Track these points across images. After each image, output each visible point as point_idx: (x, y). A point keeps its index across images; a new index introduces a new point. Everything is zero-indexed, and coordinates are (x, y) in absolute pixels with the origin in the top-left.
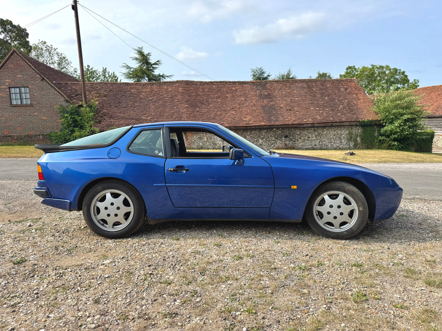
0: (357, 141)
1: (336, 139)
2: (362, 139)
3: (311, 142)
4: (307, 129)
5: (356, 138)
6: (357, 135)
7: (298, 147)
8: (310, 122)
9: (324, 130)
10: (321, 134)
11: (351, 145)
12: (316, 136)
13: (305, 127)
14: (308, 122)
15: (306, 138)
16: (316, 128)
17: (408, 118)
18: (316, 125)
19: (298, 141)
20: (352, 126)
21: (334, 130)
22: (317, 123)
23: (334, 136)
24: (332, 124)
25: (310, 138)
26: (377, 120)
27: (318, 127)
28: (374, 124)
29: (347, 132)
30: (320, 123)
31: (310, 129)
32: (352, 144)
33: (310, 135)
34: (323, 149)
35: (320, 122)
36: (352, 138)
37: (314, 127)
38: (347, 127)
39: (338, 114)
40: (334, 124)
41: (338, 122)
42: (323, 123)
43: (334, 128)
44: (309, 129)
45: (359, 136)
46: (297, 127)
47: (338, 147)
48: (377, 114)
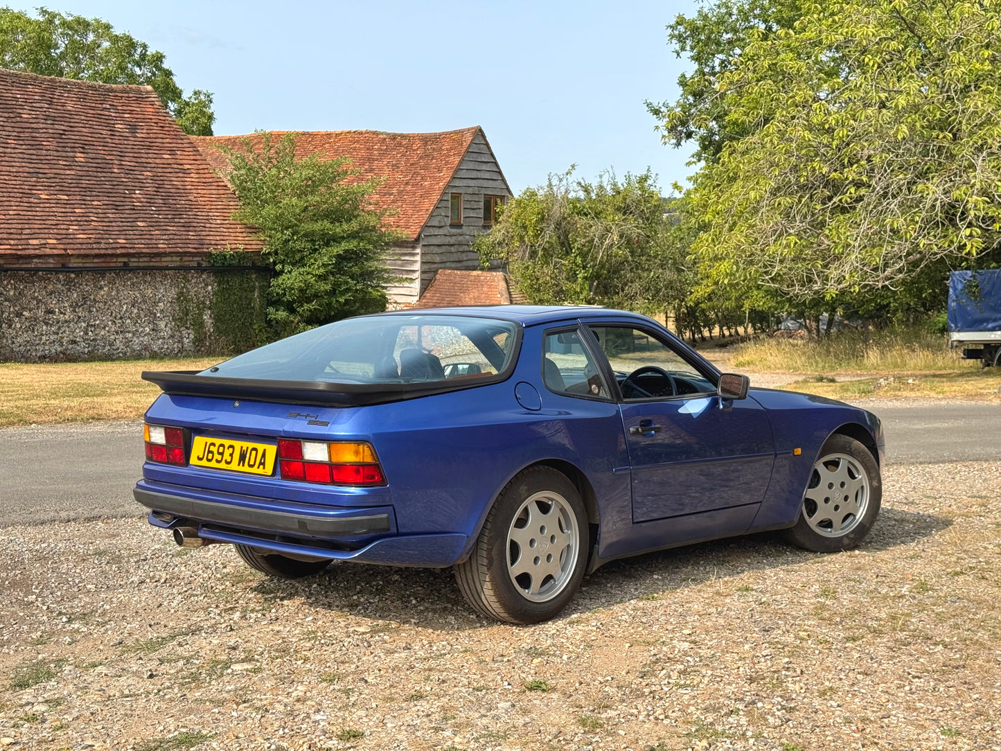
0: (202, 324)
1: (139, 317)
2: (218, 319)
3: (59, 328)
4: (41, 279)
5: (201, 315)
6: (203, 303)
7: (12, 351)
8: (55, 252)
9: (99, 281)
10: (92, 297)
11: (186, 341)
12: (74, 307)
13: (37, 270)
14: (48, 251)
15: (41, 313)
16: (73, 276)
17: (346, 251)
18: (74, 263)
19: (10, 326)
20: (187, 269)
21: (133, 284)
22: (79, 256)
23: (133, 306)
24: (126, 260)
25: (52, 312)
26: (258, 253)
27: (79, 272)
28: (250, 264)
29: (173, 293)
30: (86, 256)
31: (53, 277)
32: (188, 337)
33: (53, 303)
34: (108, 358)
35: (87, 252)
36: (187, 315)
37: (65, 269)
38: (171, 272)
39: (139, 224)
40: (133, 262)
41: (146, 255)
42: (97, 256)
43: (131, 278)
44: (49, 279)
45: (210, 308)
46: (6, 271)
47: (146, 348)
48: (254, 230)
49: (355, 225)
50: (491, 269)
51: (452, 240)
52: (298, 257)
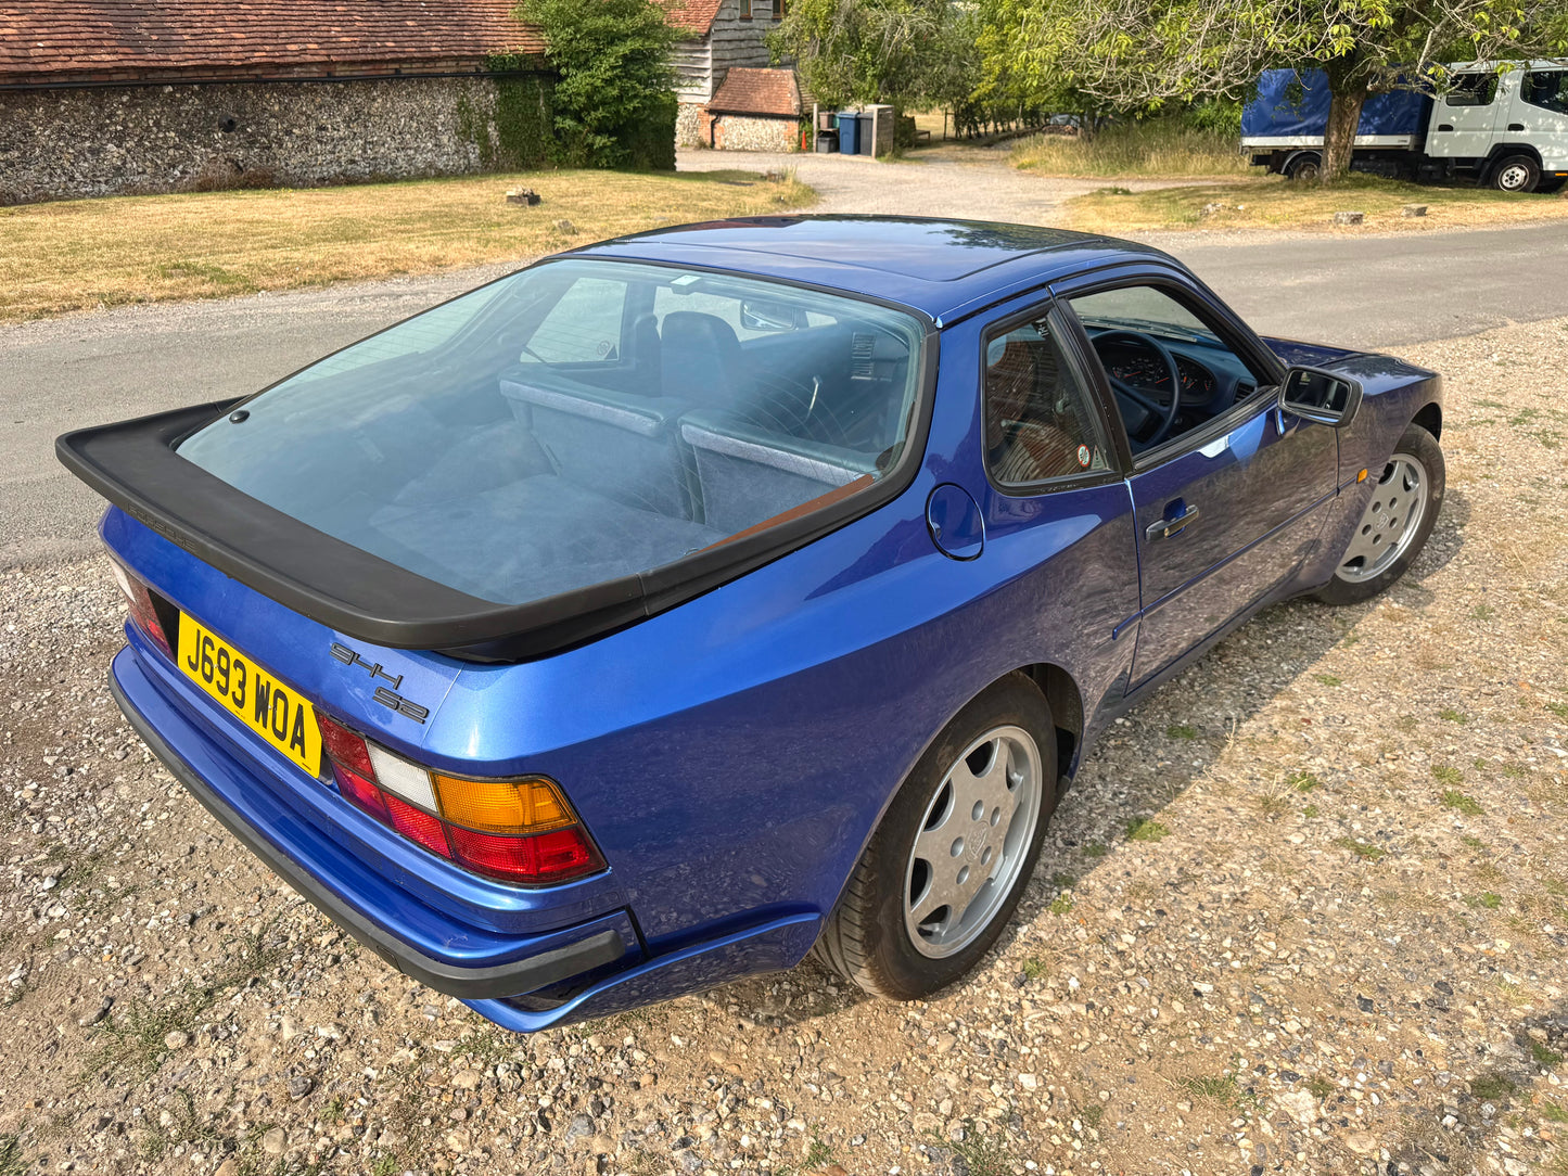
0: (486, 137)
1: (419, 130)
2: (503, 131)
3: (335, 147)
4: (307, 91)
5: (485, 127)
6: (486, 113)
7: (287, 174)
8: (317, 58)
9: (371, 92)
10: (366, 110)
11: (472, 156)
12: (348, 121)
13: (300, 81)
14: (309, 58)
15: (312, 130)
16: (341, 86)
17: (632, 51)
18: (340, 71)
19: (281, 146)
20: (465, 75)
21: (408, 94)
22: (344, 63)
23: (411, 118)
24: (397, 66)
25: (325, 129)
26: (541, 54)
27: (348, 81)
28: (532, 68)
29: (453, 103)
30: (352, 63)
31: (319, 88)
32: (474, 152)
33: (324, 118)
34: (390, 179)
35: (353, 58)
36: (470, 127)
37: (330, 79)
38: (449, 79)
39: (409, 23)
40: (406, 69)
41: (418, 60)
42: (365, 62)
43: (405, 88)
44: (315, 90)
45: (494, 119)
46: (266, 82)
47: (430, 165)
48: (536, 28)
49: (639, 21)
50: (782, 65)
51: (742, 35)
52: (582, 59)
